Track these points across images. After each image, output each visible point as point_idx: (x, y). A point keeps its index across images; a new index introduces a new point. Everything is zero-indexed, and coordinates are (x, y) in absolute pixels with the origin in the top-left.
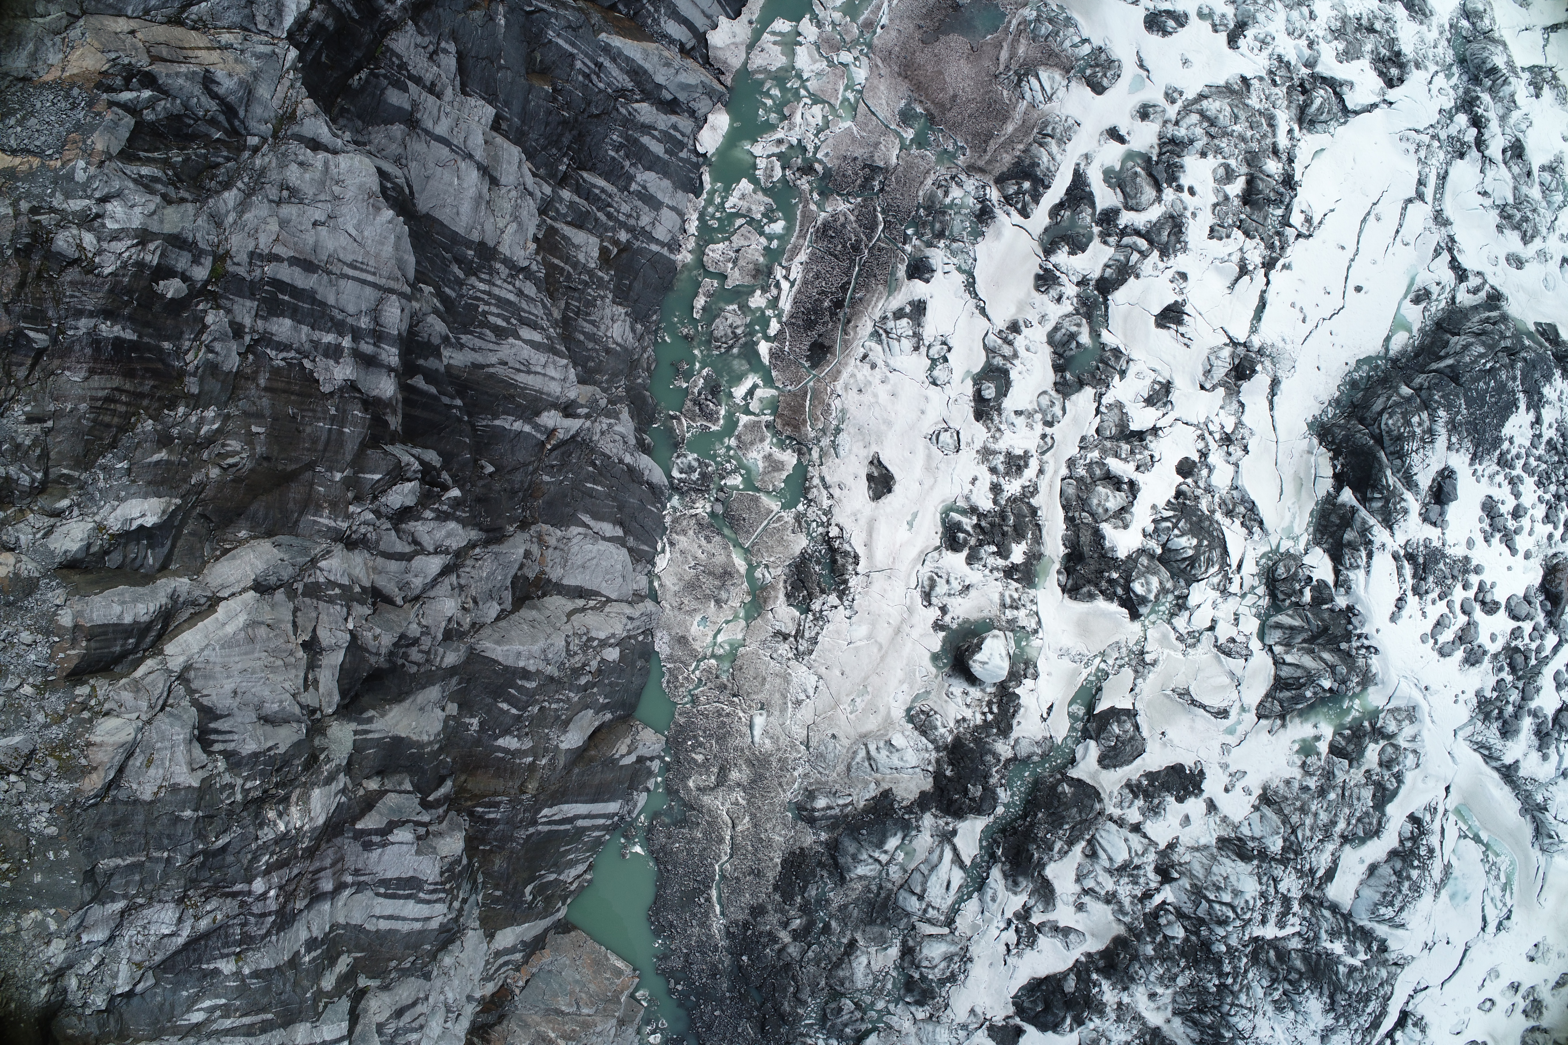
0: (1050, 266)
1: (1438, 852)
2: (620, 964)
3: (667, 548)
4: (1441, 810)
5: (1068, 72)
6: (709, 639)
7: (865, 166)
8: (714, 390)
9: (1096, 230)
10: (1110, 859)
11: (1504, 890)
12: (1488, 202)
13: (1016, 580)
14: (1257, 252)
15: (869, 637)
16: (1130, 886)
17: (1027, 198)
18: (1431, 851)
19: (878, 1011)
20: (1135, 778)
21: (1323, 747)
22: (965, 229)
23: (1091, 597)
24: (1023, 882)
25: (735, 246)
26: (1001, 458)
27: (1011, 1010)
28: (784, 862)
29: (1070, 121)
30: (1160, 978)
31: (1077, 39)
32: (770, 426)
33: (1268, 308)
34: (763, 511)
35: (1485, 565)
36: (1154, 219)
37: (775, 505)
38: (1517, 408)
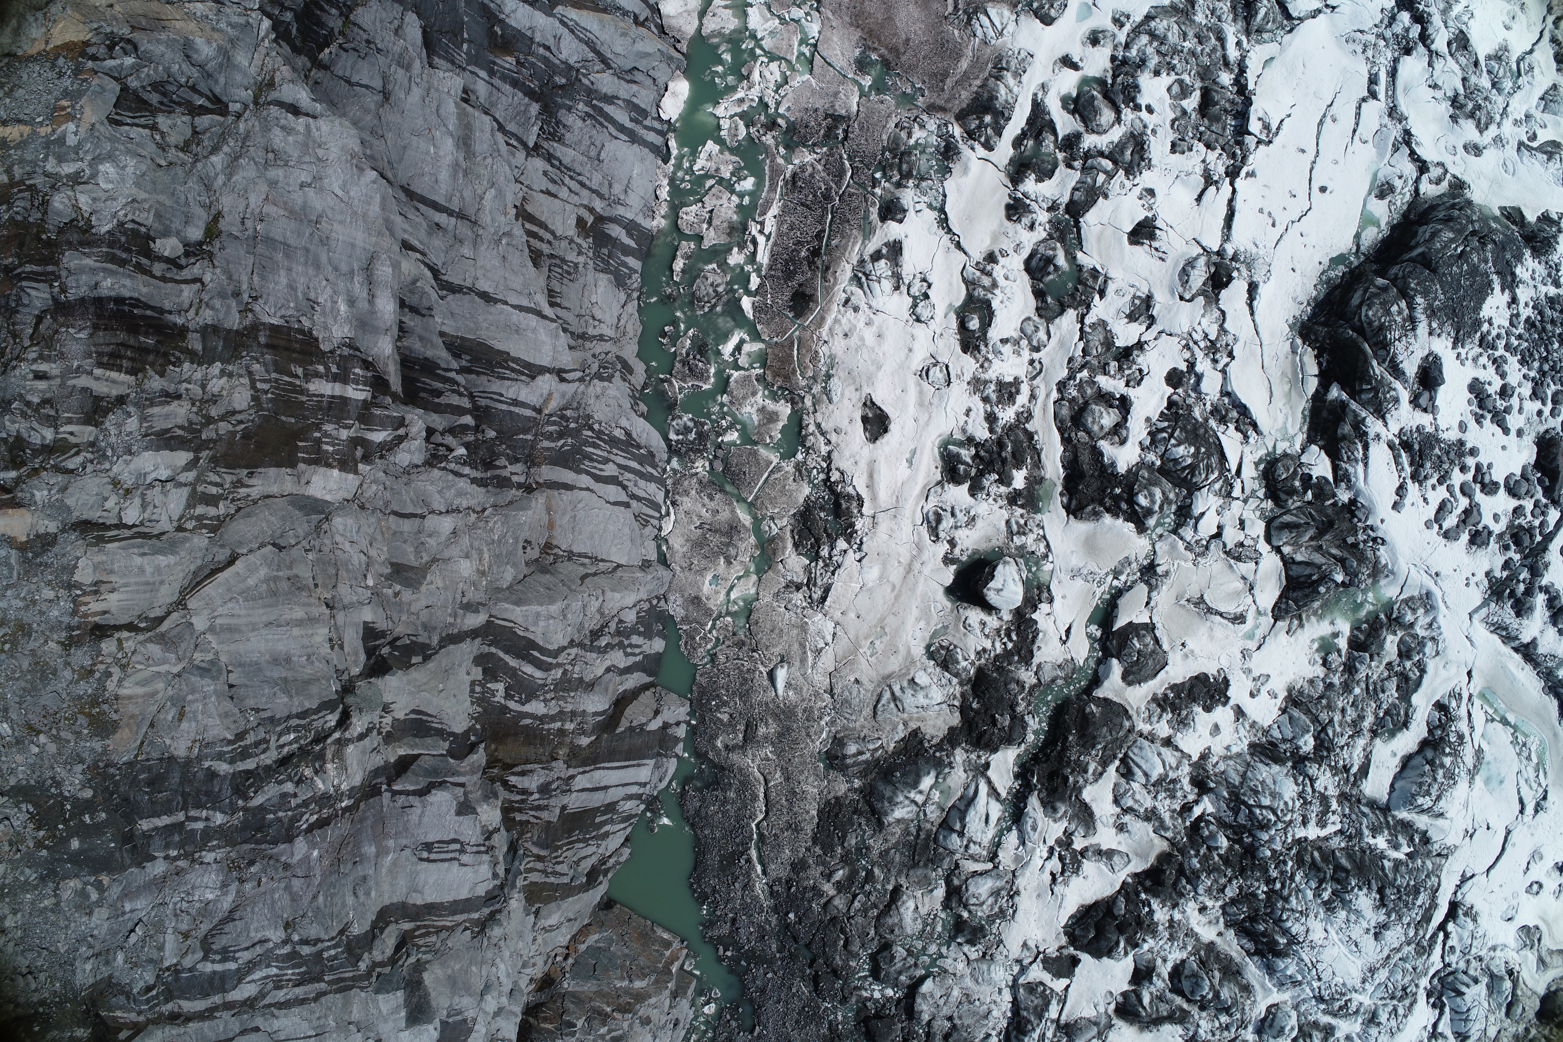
0: (1020, 196)
1: (1467, 738)
2: (666, 936)
3: (672, 511)
4: (1465, 696)
5: (1015, 6)
6: (722, 597)
7: (827, 116)
8: (701, 348)
9: (1060, 156)
10: (1146, 775)
11: (1537, 770)
12: (1439, 94)
13: (1022, 506)
14: (1220, 162)
15: (881, 578)
16: (1168, 801)
17: (990, 131)
18: (1461, 737)
19: (930, 956)
20: (1160, 692)
21: (1342, 643)
23: (1096, 515)
24: (1062, 808)
25: (708, 206)
26: (993, 387)
27: (1064, 940)
28: (820, 812)
29: (1023, 54)
30: (1209, 891)
32: (760, 379)
33: (1237, 215)
34: (763, 464)
35: (1480, 446)
36: (1116, 140)
37: (774, 458)
38: (1492, 289)
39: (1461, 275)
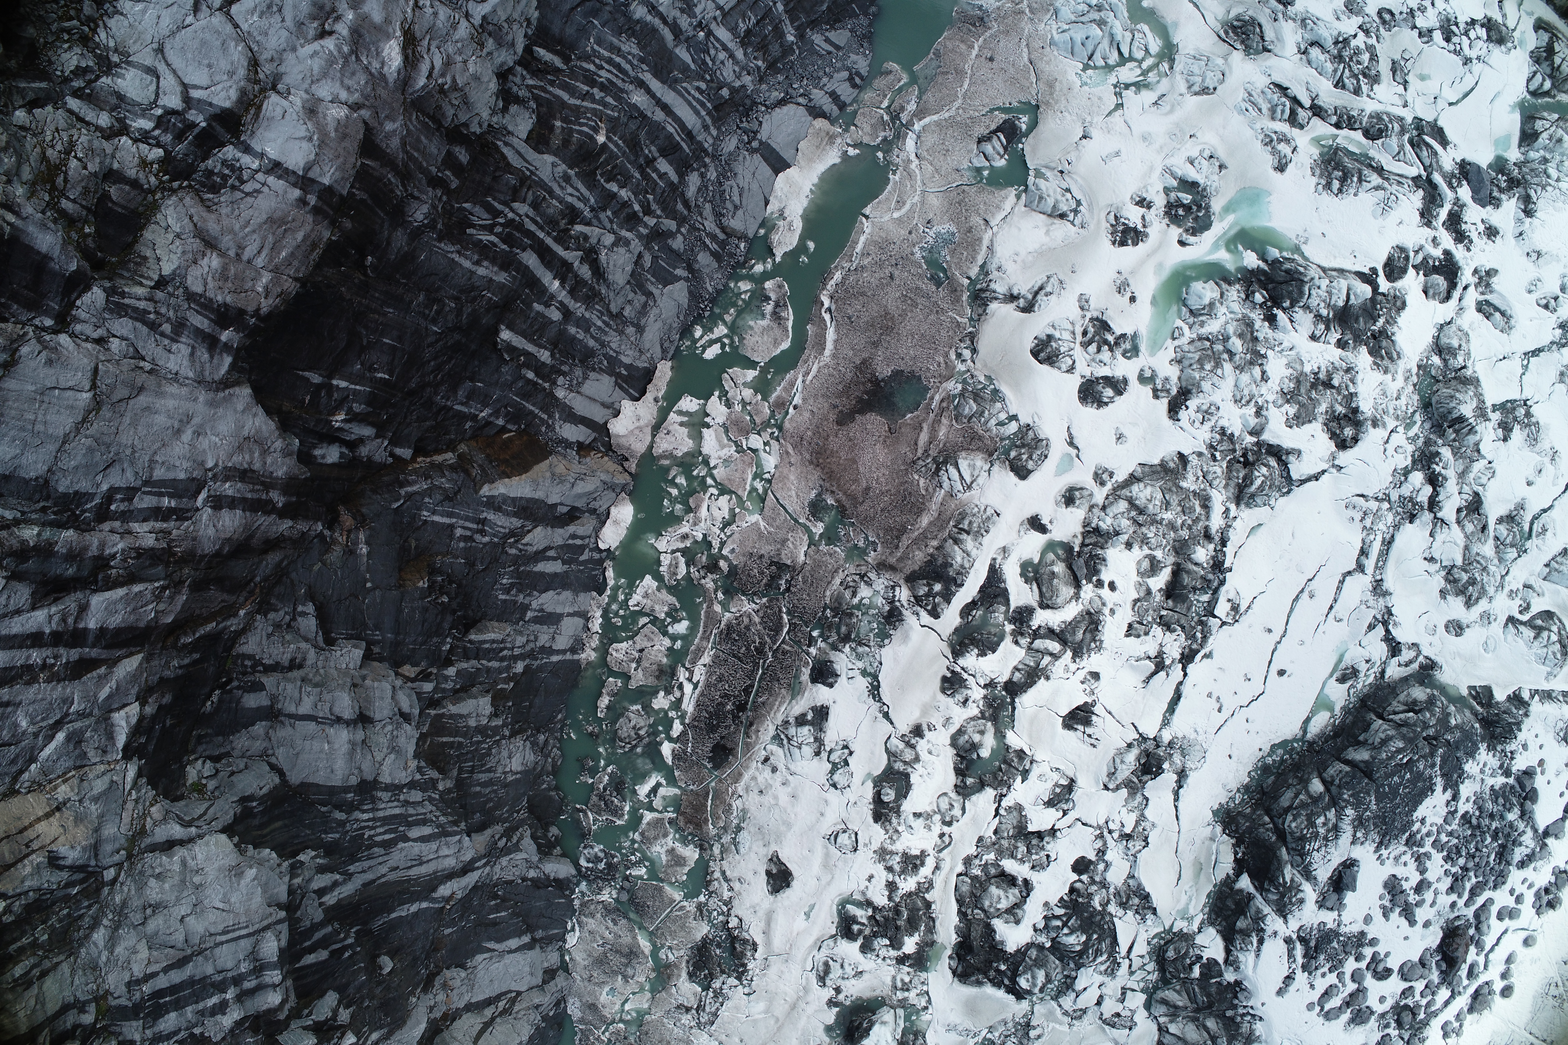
0: (958, 669)
3: (577, 928)
5: (991, 455)
6: (617, 1007)
7: (772, 564)
8: (618, 786)
9: (1009, 628)
12: (1434, 567)
13: (910, 966)
14: (1178, 643)
15: (767, 1011)
17: (938, 599)
22: (872, 630)
23: (979, 983)
25: (638, 647)
26: (898, 859)
29: (990, 511)
31: (1003, 416)
32: (672, 822)
33: (1182, 700)
34: (666, 900)
35: (1381, 938)
36: (1069, 619)
37: (677, 896)
38: (1433, 791)
39: (1401, 784)
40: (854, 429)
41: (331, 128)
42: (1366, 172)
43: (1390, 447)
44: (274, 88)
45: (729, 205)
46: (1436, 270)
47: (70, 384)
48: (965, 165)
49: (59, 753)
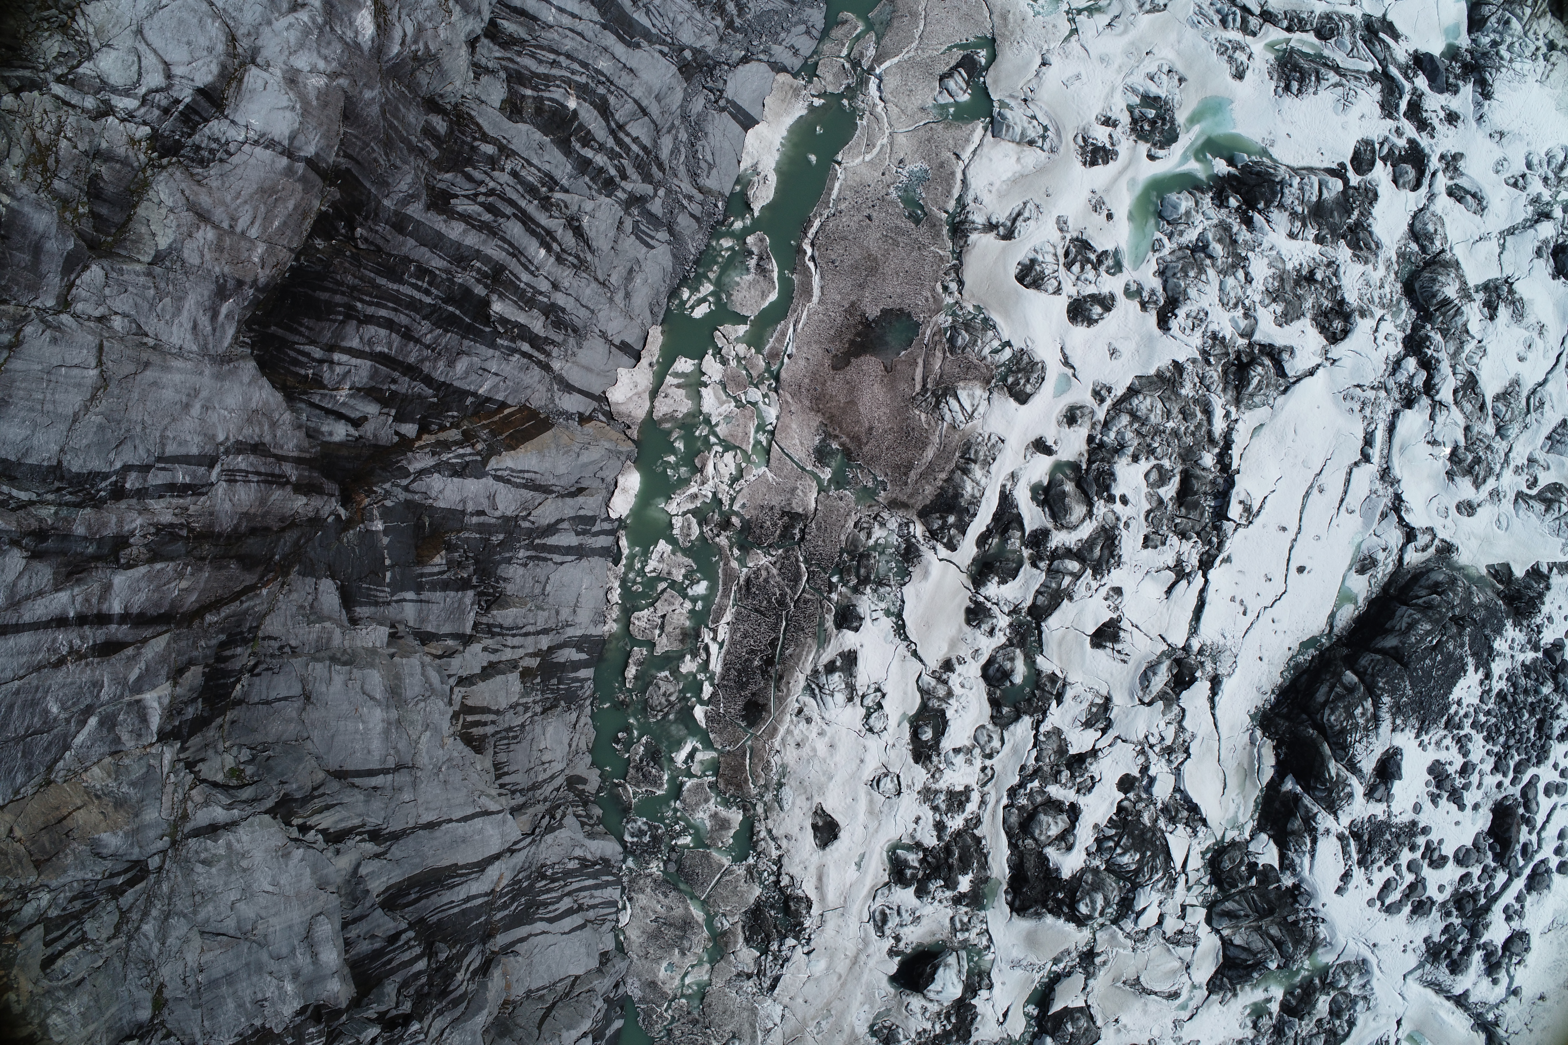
0: (982, 599)
3: (628, 906)
4: (1392, 1041)
5: (988, 382)
6: (677, 982)
7: (784, 513)
8: (654, 755)
9: (1026, 553)
12: (1437, 450)
13: (967, 905)
14: (1194, 551)
15: (828, 969)
17: (953, 531)
21: (1274, 1008)
23: (1038, 915)
25: (660, 613)
26: (943, 797)
29: (994, 439)
31: (996, 344)
32: (713, 786)
33: (1207, 606)
34: (715, 866)
35: (1432, 825)
36: (1085, 537)
37: (726, 861)
38: (1465, 672)
39: (1433, 666)
40: (851, 372)
41: (312, 96)
42: (1323, 70)
43: (1380, 336)
44: (253, 62)
45: (703, 165)
46: (1403, 159)
47: (76, 361)
48: (930, 103)
49: (94, 739)
